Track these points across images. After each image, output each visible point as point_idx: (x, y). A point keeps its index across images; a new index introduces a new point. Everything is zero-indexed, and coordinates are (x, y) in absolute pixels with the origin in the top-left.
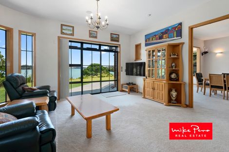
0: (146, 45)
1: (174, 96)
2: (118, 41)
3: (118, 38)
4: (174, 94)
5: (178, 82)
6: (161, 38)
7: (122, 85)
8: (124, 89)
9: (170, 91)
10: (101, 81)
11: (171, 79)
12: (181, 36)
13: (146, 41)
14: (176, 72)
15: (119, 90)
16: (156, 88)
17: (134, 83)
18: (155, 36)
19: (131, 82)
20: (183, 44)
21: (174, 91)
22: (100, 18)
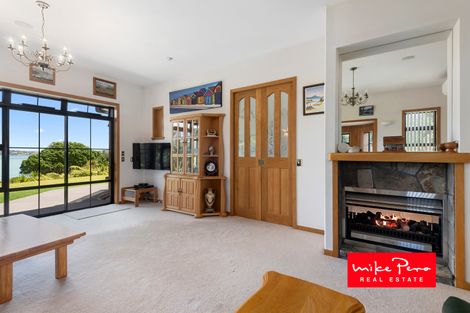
0: (173, 111)
1: (210, 200)
2: (113, 96)
3: (114, 89)
4: (210, 196)
5: (216, 178)
6: (194, 102)
7: (124, 190)
8: (127, 198)
9: (204, 193)
10: (66, 185)
11: (207, 173)
12: (221, 104)
13: (171, 104)
14: (215, 161)
15: (116, 200)
16: (184, 191)
17: (150, 184)
18: (186, 96)
19: (144, 182)
20: (224, 115)
21: (210, 192)
22: (46, 48)
